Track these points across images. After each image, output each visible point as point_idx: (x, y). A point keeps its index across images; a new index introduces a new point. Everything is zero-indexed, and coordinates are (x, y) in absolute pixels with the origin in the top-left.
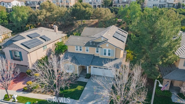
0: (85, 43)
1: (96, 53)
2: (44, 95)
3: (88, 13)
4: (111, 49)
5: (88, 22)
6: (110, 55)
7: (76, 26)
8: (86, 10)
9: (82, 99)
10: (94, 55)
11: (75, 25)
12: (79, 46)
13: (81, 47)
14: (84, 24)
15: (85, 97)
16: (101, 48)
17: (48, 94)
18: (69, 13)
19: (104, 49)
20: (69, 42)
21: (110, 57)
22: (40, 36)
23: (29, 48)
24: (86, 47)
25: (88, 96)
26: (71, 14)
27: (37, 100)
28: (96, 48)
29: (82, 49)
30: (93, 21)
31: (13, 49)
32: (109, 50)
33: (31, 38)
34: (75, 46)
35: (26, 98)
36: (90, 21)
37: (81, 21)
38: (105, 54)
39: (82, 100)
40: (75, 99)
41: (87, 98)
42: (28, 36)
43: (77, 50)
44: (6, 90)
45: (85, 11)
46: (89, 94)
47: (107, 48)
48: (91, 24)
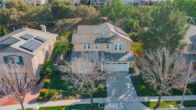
0: (94, 40)
1: (106, 49)
2: (66, 101)
3: (71, 10)
4: (122, 44)
5: (70, 21)
6: (121, 50)
7: (57, 27)
8: (70, 8)
9: (110, 95)
10: (104, 51)
11: (56, 25)
12: (88, 44)
13: (90, 45)
14: (66, 24)
15: (112, 93)
16: (113, 43)
17: (71, 99)
18: (50, 11)
19: (115, 44)
20: (74, 40)
21: (121, 52)
22: (34, 38)
23: (32, 51)
24: (95, 44)
25: (115, 92)
26: (52, 13)
27: (64, 107)
28: (106, 44)
29: (91, 46)
30: (75, 20)
31: (10, 54)
32: (120, 45)
33: (27, 40)
34: (83, 44)
35: (48, 107)
36: (72, 20)
37: (62, 20)
38: (116, 49)
39: (111, 97)
40: (103, 97)
41: (115, 94)
42: (21, 37)
43: (85, 48)
44: (21, 103)
45: (68, 9)
46: (115, 90)
47: (118, 42)
48: (74, 23)
